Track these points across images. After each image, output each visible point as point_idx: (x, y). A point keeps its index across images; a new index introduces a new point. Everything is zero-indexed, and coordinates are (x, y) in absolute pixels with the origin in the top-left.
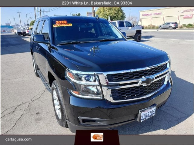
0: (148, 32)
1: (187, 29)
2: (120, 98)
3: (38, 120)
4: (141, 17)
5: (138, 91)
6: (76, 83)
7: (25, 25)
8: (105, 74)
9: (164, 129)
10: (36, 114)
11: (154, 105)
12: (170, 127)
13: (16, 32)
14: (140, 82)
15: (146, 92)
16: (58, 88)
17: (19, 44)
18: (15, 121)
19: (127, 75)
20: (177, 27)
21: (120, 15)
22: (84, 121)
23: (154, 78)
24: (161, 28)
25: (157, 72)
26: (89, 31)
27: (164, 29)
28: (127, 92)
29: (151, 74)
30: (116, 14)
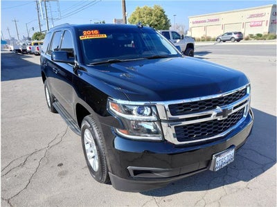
0: (202, 46)
1: (256, 41)
2: (187, 138)
3: (62, 174)
4: (191, 25)
5: (211, 127)
6: (124, 118)
7: (25, 39)
8: (167, 104)
9: (244, 180)
10: (58, 165)
11: (232, 146)
12: (252, 177)
13: (12, 49)
14: (214, 114)
15: (221, 128)
16: (94, 126)
17: (18, 67)
18: (29, 178)
19: (196, 105)
20: (242, 39)
21: (164, 23)
22: (136, 172)
23: (232, 108)
24: (219, 40)
25: (235, 100)
26: (125, 46)
27: (224, 41)
28: (196, 130)
29: (228, 103)
30: (157, 21)
